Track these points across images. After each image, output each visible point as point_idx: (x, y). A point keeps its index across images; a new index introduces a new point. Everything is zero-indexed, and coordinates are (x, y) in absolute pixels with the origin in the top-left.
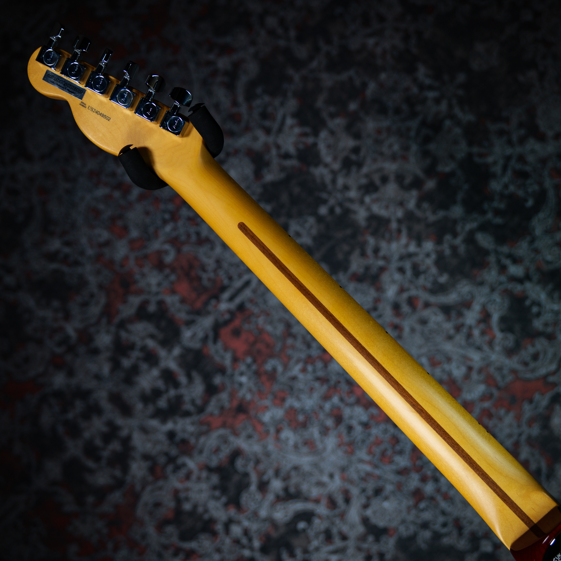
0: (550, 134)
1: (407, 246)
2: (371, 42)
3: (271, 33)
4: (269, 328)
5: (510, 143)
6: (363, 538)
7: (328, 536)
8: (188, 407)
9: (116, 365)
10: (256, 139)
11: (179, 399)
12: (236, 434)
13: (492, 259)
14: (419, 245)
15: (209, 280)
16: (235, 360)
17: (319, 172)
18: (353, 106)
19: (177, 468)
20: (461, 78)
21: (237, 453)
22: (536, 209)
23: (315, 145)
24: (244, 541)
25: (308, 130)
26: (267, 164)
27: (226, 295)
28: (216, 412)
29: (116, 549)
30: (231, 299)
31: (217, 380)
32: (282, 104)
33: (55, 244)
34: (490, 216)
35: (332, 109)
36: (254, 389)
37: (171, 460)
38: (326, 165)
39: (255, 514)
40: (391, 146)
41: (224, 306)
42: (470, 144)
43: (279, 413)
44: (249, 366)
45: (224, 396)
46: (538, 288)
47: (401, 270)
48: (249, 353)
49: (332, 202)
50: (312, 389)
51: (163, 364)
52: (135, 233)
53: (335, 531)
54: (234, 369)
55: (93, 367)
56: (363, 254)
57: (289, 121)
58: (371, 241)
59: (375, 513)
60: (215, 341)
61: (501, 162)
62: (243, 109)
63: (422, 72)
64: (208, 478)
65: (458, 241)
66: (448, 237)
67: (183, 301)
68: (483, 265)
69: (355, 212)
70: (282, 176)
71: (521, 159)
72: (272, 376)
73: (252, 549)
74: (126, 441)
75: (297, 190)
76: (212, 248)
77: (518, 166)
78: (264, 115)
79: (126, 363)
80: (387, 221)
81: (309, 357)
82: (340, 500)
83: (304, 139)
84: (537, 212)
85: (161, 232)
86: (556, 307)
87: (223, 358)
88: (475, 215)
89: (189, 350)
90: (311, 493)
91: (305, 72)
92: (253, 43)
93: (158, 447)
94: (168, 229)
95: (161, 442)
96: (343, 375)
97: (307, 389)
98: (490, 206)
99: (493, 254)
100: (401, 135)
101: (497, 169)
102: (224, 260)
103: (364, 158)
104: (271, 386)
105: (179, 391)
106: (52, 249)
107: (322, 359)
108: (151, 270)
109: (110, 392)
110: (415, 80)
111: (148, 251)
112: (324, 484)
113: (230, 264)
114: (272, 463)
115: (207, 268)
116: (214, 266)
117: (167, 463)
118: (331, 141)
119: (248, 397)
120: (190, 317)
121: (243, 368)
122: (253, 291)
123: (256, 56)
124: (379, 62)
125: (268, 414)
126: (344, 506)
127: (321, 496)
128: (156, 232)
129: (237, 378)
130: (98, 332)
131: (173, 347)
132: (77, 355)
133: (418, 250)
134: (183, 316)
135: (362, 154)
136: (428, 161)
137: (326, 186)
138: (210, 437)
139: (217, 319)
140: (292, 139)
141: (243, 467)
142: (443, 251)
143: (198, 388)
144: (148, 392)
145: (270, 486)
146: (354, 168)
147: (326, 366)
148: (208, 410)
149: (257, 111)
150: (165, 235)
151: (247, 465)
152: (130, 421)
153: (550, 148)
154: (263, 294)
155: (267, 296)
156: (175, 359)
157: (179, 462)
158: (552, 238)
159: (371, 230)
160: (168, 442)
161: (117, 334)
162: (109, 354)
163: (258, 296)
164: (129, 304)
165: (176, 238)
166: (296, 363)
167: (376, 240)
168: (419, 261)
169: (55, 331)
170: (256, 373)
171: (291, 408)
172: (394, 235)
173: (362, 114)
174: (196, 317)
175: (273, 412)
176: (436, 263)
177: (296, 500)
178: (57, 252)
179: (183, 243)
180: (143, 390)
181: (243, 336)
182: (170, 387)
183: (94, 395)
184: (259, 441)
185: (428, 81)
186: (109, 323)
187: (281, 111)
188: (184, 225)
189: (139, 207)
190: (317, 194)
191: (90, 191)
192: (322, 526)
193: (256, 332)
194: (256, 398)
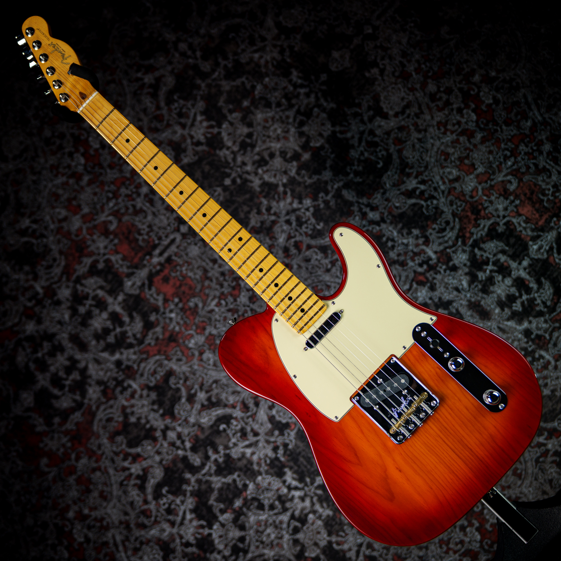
0: (391, 113)
1: (291, 204)
2: (256, 56)
3: (183, 54)
4: (190, 274)
5: (362, 122)
6: (270, 433)
7: (244, 434)
8: (131, 340)
9: (74, 312)
10: (175, 132)
11: (124, 334)
12: (169, 359)
13: (355, 208)
14: (300, 203)
15: (144, 240)
16: (166, 301)
17: (223, 153)
18: (246, 104)
19: (125, 389)
20: (324, 77)
21: (170, 373)
22: (385, 169)
23: (219, 133)
24: (178, 443)
25: (214, 123)
26: (185, 151)
27: (157, 252)
28: (153, 343)
29: (78, 459)
30: (161, 254)
31: (153, 318)
32: (193, 106)
33: (26, 223)
34: (352, 175)
35: (231, 107)
36: (182, 322)
37: (119, 383)
38: (228, 148)
39: (186, 421)
40: (275, 130)
41: (155, 260)
42: (333, 125)
43: (201, 339)
44: (177, 305)
45: (158, 329)
46: (391, 228)
47: (288, 222)
48: (176, 295)
49: (234, 175)
50: (225, 319)
51: (110, 309)
52: (86, 210)
53: (249, 429)
54: (165, 308)
55: (57, 315)
56: (259, 212)
57: (199, 118)
58: (265, 202)
59: (278, 412)
60: (150, 289)
61: (357, 136)
62: (165, 112)
63: (295, 75)
64: (148, 396)
65: (329, 197)
66: (321, 195)
67: (124, 259)
68: (350, 213)
69: (251, 182)
70: (196, 158)
71: (372, 133)
72: (195, 311)
73: (185, 449)
74: (84, 371)
75: (207, 168)
76: (145, 217)
77: (369, 139)
78: (180, 115)
79: (82, 310)
80: (277, 186)
81: (222, 294)
82: (251, 405)
83: (210, 130)
84: (386, 171)
85: (106, 207)
86: (405, 241)
87: (157, 300)
88: (341, 177)
89: (130, 296)
90: (229, 401)
91: (209, 81)
92: (170, 63)
93: (109, 374)
94: (111, 204)
95: (111, 370)
96: (249, 306)
97: (222, 318)
98: (351, 169)
99: (356, 205)
100: (283, 122)
101: (355, 142)
102: (155, 225)
103: (256, 141)
104: (194, 319)
105: (124, 329)
106: (23, 227)
107: (232, 295)
108: (99, 237)
109: (70, 334)
110: (290, 81)
111: (96, 223)
112: (239, 392)
113: (159, 228)
114: (198, 379)
115: (142, 232)
116: (147, 230)
117: (116, 386)
118: (231, 130)
119: (177, 329)
120: (130, 271)
121: (172, 307)
122: (178, 247)
123: (172, 72)
124: (264, 70)
125: (193, 341)
126: (255, 409)
127: (237, 402)
128: (102, 208)
129: (168, 315)
130: (59, 288)
131: (118, 295)
132: (44, 307)
133: (300, 206)
134: (125, 270)
135: (255, 137)
136: (304, 140)
137: (229, 163)
138: (149, 363)
139: (151, 271)
140: (202, 131)
141: (175, 384)
142: (319, 205)
143: (138, 325)
144: (100, 331)
145: (197, 399)
146: (249, 149)
147: (235, 300)
148: (147, 342)
149: (175, 111)
150: (109, 209)
151: (178, 383)
152: (86, 356)
153: (392, 123)
154: (186, 248)
155: (188, 250)
156: (119, 304)
157: (125, 384)
158: (399, 190)
159: (264, 194)
160: (116, 370)
161: (75, 288)
162: (69, 304)
163: (181, 250)
164: (83, 265)
165: (118, 211)
166: (213, 300)
167: (269, 201)
168: (302, 214)
169: (26, 289)
170: (182, 309)
171: (210, 334)
172: (282, 196)
173: (252, 108)
174: (135, 270)
175: (196, 339)
176: (314, 215)
177: (217, 408)
178: (28, 228)
179: (123, 214)
180: (96, 330)
181: (171, 282)
182: (117, 326)
183: (58, 337)
184: (186, 363)
185: (300, 81)
186: (68, 280)
187: (193, 111)
188: (123, 201)
189: (89, 190)
190: (222, 170)
191: (52, 181)
192: (239, 427)
193: (181, 278)
194: (183, 329)
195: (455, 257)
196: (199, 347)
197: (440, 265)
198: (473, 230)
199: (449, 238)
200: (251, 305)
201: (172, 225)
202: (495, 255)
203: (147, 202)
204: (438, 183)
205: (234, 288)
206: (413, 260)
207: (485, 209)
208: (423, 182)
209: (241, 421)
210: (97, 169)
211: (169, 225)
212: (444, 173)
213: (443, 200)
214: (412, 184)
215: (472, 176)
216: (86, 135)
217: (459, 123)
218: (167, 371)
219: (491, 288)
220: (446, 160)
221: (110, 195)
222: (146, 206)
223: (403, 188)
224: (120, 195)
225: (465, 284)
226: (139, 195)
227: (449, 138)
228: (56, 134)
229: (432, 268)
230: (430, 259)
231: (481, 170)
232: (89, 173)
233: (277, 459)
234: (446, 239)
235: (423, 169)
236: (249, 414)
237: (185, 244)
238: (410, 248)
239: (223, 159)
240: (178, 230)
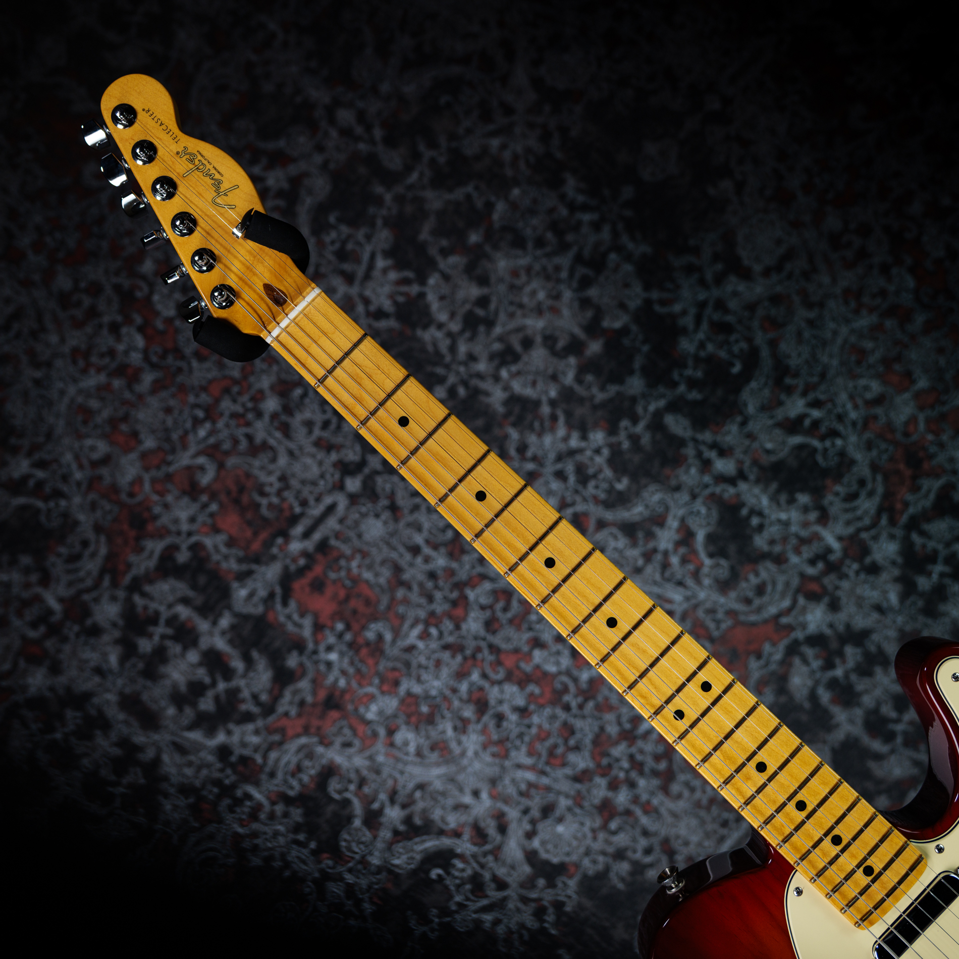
0: (757, 268)
1: (566, 439)
2: (495, 143)
3: (346, 132)
4: (367, 575)
5: (702, 283)
6: (529, 883)
7: (478, 886)
8: (248, 706)
9: (129, 650)
11: (233, 694)
12: (326, 743)
13: (690, 451)
14: (584, 437)
15: (270, 506)
16: (318, 627)
17: (429, 335)
18: (474, 238)
19: (238, 802)
20: (628, 192)
21: (329, 772)
22: (746, 376)
23: (422, 295)
24: (349, 905)
25: (410, 274)
27: (299, 530)
28: (293, 712)
30: (306, 535)
31: (292, 661)
32: (368, 237)
33: (21, 466)
34: (682, 388)
35: (444, 243)
36: (351, 670)
37: (227, 791)
38: (440, 326)
39: (364, 863)
40: (534, 293)
41: (295, 546)
42: (647, 287)
43: (391, 704)
44: (340, 636)
45: (304, 684)
46: (756, 491)
47: (560, 475)
48: (339, 615)
49: (452, 379)
50: (438, 663)
51: (204, 643)
52: (149, 443)
53: (487, 876)
54: (316, 643)
55: (92, 656)
56: (503, 455)
57: (380, 263)
58: (514, 434)
59: (543, 843)
60: (285, 603)
61: (693, 311)
63: (571, 184)
64: (286, 815)
65: (639, 428)
66: (625, 423)
67: (231, 543)
68: (678, 461)
69: (487, 394)
71: (720, 305)
72: (377, 648)
74: (152, 768)
76: (274, 460)
77: (716, 317)
78: (342, 255)
79: (145, 645)
80: (537, 403)
81: (432, 614)
82: (492, 831)
83: (404, 289)
84: (748, 380)
85: (191, 437)
86: (783, 516)
87: (300, 626)
88: (661, 389)
89: (245, 617)
90: (447, 824)
91: (399, 189)
92: (320, 148)
93: (205, 772)
94: (202, 433)
95: (209, 766)
96: (484, 639)
97: (431, 664)
98: (681, 375)
99: (691, 445)
100: (548, 278)
101: (688, 321)
102: (293, 475)
103: (496, 313)
104: (377, 663)
105: (234, 683)
106: (16, 475)
107: (450, 617)
108: (178, 498)
109: (121, 694)
110: (562, 197)
111: (171, 469)
112: (466, 807)
113: (303, 482)
114: (385, 781)
115: (267, 489)
116: (277, 485)
117: (219, 797)
118: (445, 289)
119: (342, 683)
120: (244, 567)
121: (331, 640)
122: (341, 521)
123: (325, 166)
124: (509, 172)
125: (374, 708)
126: (499, 838)
127: (463, 825)
128: (183, 438)
129: (323, 656)
130: (96, 600)
131: (220, 615)
132: (65, 640)
133: (583, 444)
134: (233, 565)
135: (493, 306)
136: (589, 314)
137: (442, 357)
138: (286, 752)
139: (286, 568)
140: (387, 289)
141: (339, 792)
142: (620, 444)
143: (263, 677)
144: (183, 688)
145: (383, 820)
146: (482, 329)
147: (458, 627)
148: (281, 709)
149: (331, 248)
150: (199, 442)
151: (347, 790)
152: (156, 737)
153: (759, 289)
154: (357, 523)
155: (363, 527)
156: (223, 633)
157: (239, 793)
158: (772, 417)
159: (512, 419)
160: (219, 765)
161: (129, 601)
162: (117, 634)
163: (349, 528)
164: (146, 554)
165: (216, 446)
166: (413, 626)
167: (521, 433)
168: (586, 461)
169: (26, 604)
170: (351, 645)
171: (409, 694)
172: (547, 424)
173: (488, 248)
174: (254, 567)
175: (381, 704)
176: (611, 462)
177: (424, 837)
178: (25, 479)
179: (227, 453)
180: (175, 686)
181: (329, 591)
182: (219, 677)
183: (96, 700)
184: (361, 750)
185: (581, 198)
186: (115, 584)
187: (368, 249)
188: (227, 426)
189: (154, 402)
190: (429, 369)
191: (75, 381)
192: (469, 872)
193: (348, 583)
194: (354, 684)
195: (874, 547)
196: (388, 718)
197: (848, 562)
198: (909, 497)
199: (866, 512)
200: (490, 638)
201: (328, 476)
202: (948, 545)
203: (277, 429)
204: (844, 406)
205: (454, 603)
206: (797, 551)
207: (931, 457)
208: (816, 404)
209: (472, 861)
210: (170, 360)
211: (322, 476)
212: (855, 387)
213: (853, 439)
214: (796, 406)
215: (907, 395)
216: (146, 289)
217: (883, 293)
218: (323, 767)
219: (942, 608)
220: (859, 363)
221: (200, 414)
222: (275, 438)
223: (780, 414)
224: (221, 415)
225: (893, 598)
226: (259, 415)
227: (864, 322)
228: (83, 285)
229: (833, 568)
230: (829, 550)
231: (922, 383)
232: (154, 366)
233: (543, 930)
234: (859, 513)
235: (815, 379)
236: (488, 847)
237: (357, 516)
238: (794, 529)
239: (430, 348)
240: (340, 486)
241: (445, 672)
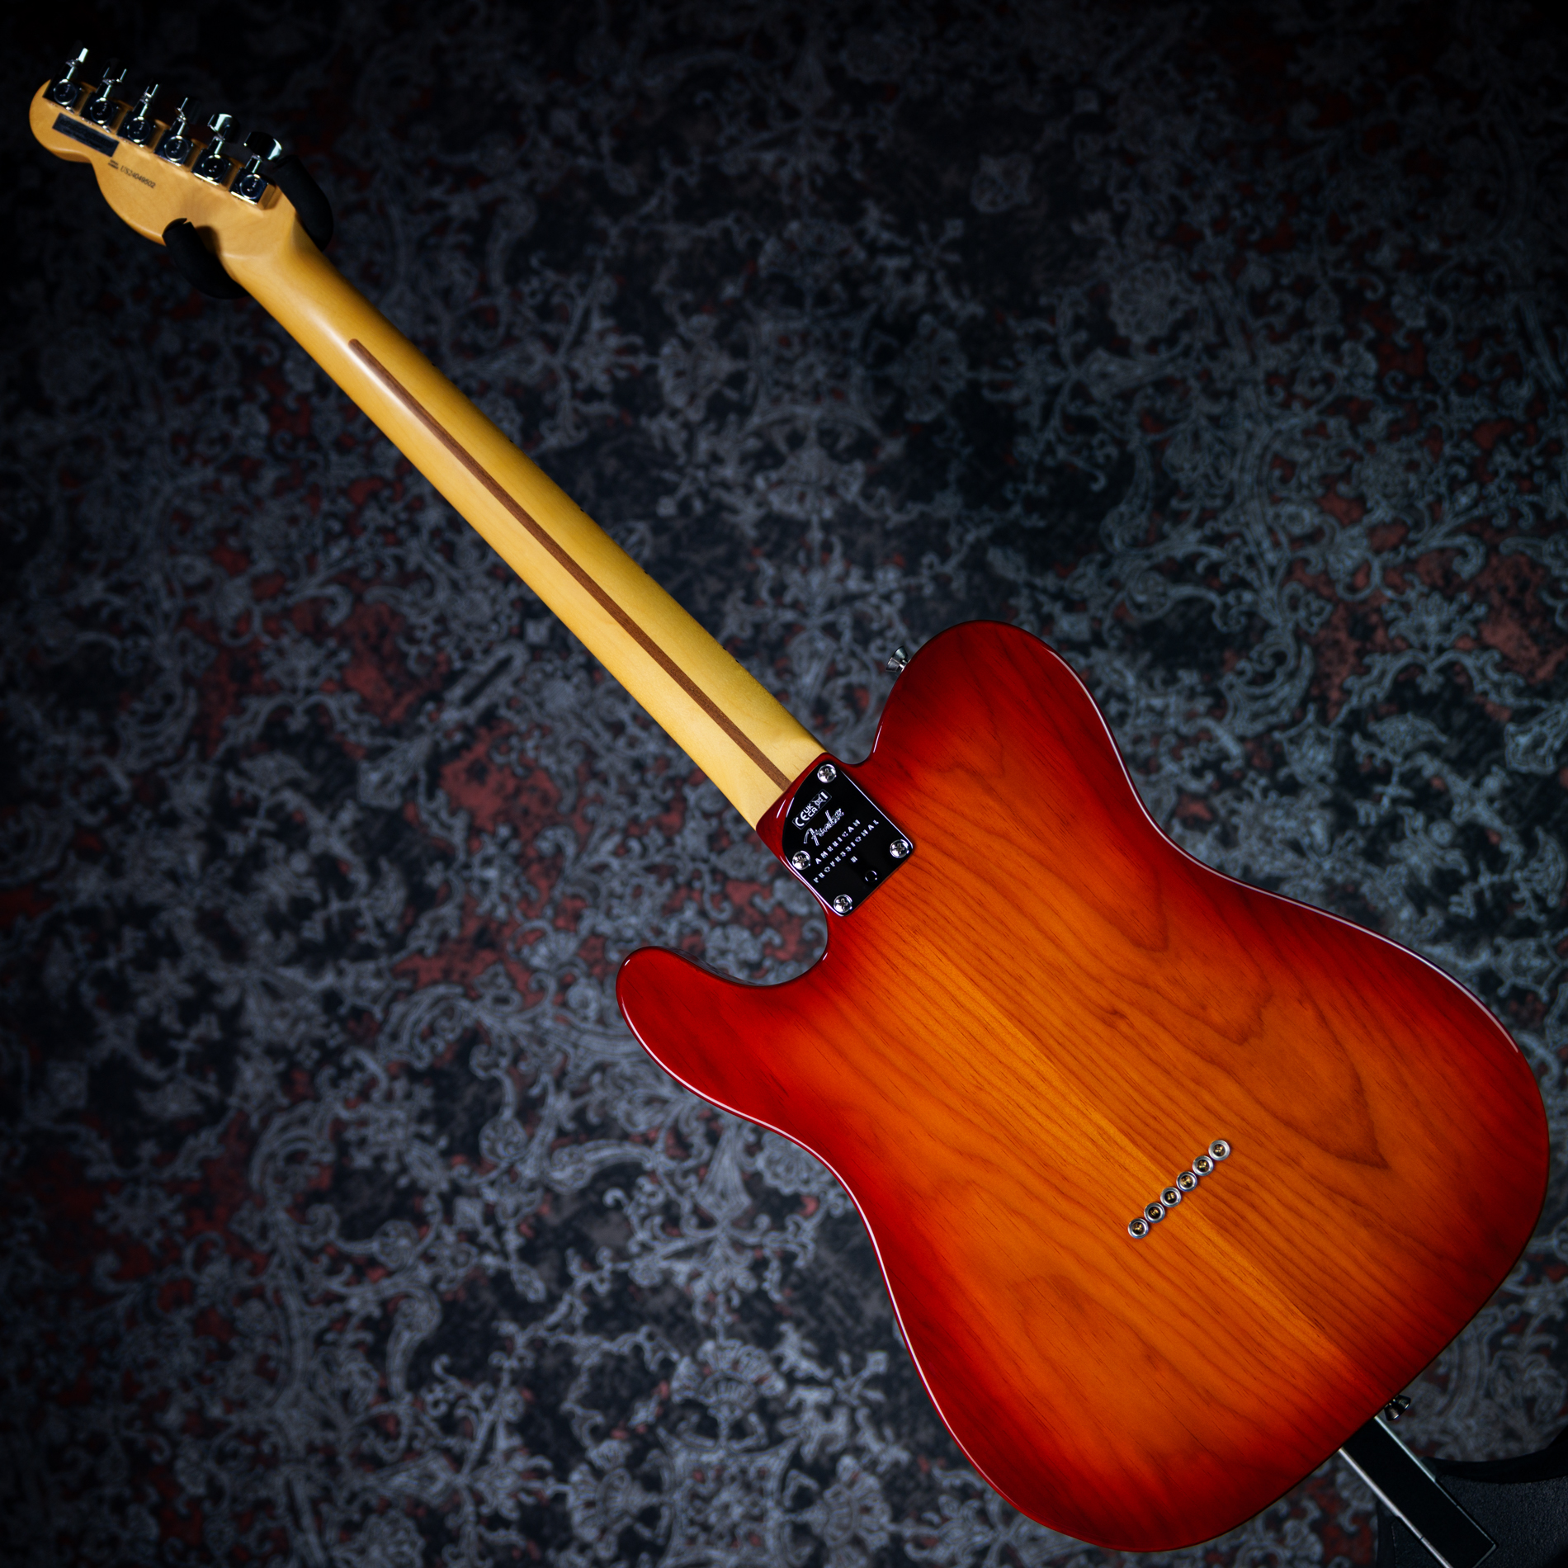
0: (1138, 339)
1: (842, 579)
2: (769, 157)
3: (563, 143)
4: (547, 761)
5: (1056, 359)
6: (746, 1221)
7: (671, 1220)
8: (369, 937)
9: (215, 847)
10: (528, 360)
11: (350, 919)
12: (473, 996)
13: (1022, 602)
14: (869, 577)
15: (422, 657)
16: (474, 831)
17: (659, 426)
18: (730, 290)
19: (344, 1073)
20: (954, 228)
21: (474, 1037)
22: (1113, 495)
23: (652, 370)
24: (486, 1234)
25: (637, 340)
26: (551, 413)
27: (457, 692)
28: (431, 948)
29: (201, 1261)
30: (467, 700)
31: (435, 877)
32: (583, 288)
33: (94, 590)
34: (1017, 509)
35: (688, 296)
36: (515, 895)
37: (330, 1056)
38: (674, 413)
39: (511, 1171)
40: (810, 369)
41: (451, 716)
42: (974, 365)
43: (567, 946)
44: (504, 845)
45: (448, 911)
46: (1118, 664)
47: (831, 630)
48: (503, 816)
49: (685, 488)
50: (638, 892)
51: (317, 845)
52: (264, 564)
53: (686, 1206)
54: (470, 852)
55: (165, 855)
56: (750, 598)
57: (597, 323)
58: (768, 569)
59: (770, 1162)
60: (431, 795)
61: (1038, 400)
62: (501, 300)
63: (873, 217)
64: (409, 1096)
65: (949, 567)
66: (929, 558)
67: (363, 707)
68: (1006, 617)
69: (734, 511)
70: (583, 435)
71: (1080, 392)
72: (553, 865)
73: (503, 1254)
74: (232, 1017)
75: (611, 465)
76: (430, 594)
77: (1072, 409)
78: (545, 312)
79: (237, 844)
80: (805, 526)
81: (635, 820)
82: (698, 1140)
83: (627, 360)
84: (1116, 502)
85: (321, 558)
86: (1157, 703)
87: (449, 828)
88: (986, 511)
89: (376, 812)
90: (634, 1124)
91: (631, 221)
92: (525, 164)
93: (302, 1027)
94: (336, 552)
95: (309, 1018)
96: (706, 861)
97: (629, 891)
98: (1016, 491)
99: (1025, 592)
100: (831, 348)
101: (1033, 415)
102: (456, 616)
103: (755, 397)
104: (551, 887)
105: (351, 904)
106: (86, 601)
107: (660, 827)
108: (297, 642)
109: (199, 909)
110: (860, 234)
111: (291, 601)
112: (664, 1102)
113: (468, 626)
114: (550, 1056)
115: (419, 634)
116: (433, 629)
117: (320, 1064)
118: (684, 362)
119: (501, 912)
120: (379, 741)
121: (491, 849)
122: (516, 683)
123: (529, 189)
124: (786, 200)
125: (543, 950)
126: (707, 1151)
127: (658, 1129)
128: (311, 561)
129: (477, 872)
130: (177, 778)
131: (341, 807)
132: (131, 829)
133: (867, 587)
134: (365, 739)
135: (750, 387)
136: (887, 401)
137: (674, 456)
138: (417, 1004)
139: (436, 744)
140: (604, 360)
141: (486, 1068)
142: (920, 588)
143: (393, 896)
144: (283, 907)
145: (545, 1112)
146: (732, 417)
147: (669, 842)
148: (414, 944)
149: (531, 302)
150: (330, 566)
151: (496, 1065)
152: (241, 973)
153: (1140, 369)
154: (538, 687)
155: (546, 693)
156: (343, 832)
157: (347, 1060)
158: (1148, 557)
159: (767, 547)
160: (323, 1019)
161: (220, 780)
162: (201, 826)
163: (526, 693)
164: (247, 717)
165: (353, 572)
166: (606, 836)
167: (779, 568)
168: (870, 611)
169: (84, 777)
170: (517, 859)
171: (594, 934)
172: (817, 556)
173: (748, 305)
174: (393, 742)
175: (553, 946)
176: (905, 614)
177: (601, 1142)
178: (98, 606)
179: (368, 582)
180: (272, 903)
181: (493, 779)
182: (332, 894)
183: (164, 916)
184: (521, 1010)
185: (886, 237)
186: (203, 756)
187: (581, 303)
188: (371, 544)
189: (275, 508)
190: (654, 472)
191: (173, 476)
192: (660, 1199)
193: (519, 771)
194: (518, 914)
195: (1294, 754)
196: (561, 966)
197: (1252, 774)
198: (1351, 682)
199: (1283, 701)
200: (713, 858)
201: (502, 619)
202: (1407, 756)
203: (438, 550)
204: (1259, 544)
205: (667, 807)
206: (1176, 756)
207: (1388, 624)
208: (1217, 539)
209: (666, 1182)
210: (301, 450)
211: (495, 619)
212: (1277, 516)
213: (1270, 592)
214: (1185, 542)
215: (1355, 531)
216: (276, 354)
217: (1328, 379)
218: (466, 1030)
219: (1393, 850)
220: (1284, 480)
221: (336, 526)
222: (434, 563)
223: (1160, 552)
224: (364, 528)
225: (1319, 832)
226: (415, 530)
227: (1298, 419)
228: (194, 346)
229: (1227, 782)
230: (1225, 756)
231: (1381, 513)
232: (279, 459)
233: (761, 1294)
234: (1273, 702)
235: (1218, 503)
236: (690, 1163)
237: (538, 676)
238: (1171, 722)
239: (658, 444)
240: (519, 634)
241: (647, 903)
